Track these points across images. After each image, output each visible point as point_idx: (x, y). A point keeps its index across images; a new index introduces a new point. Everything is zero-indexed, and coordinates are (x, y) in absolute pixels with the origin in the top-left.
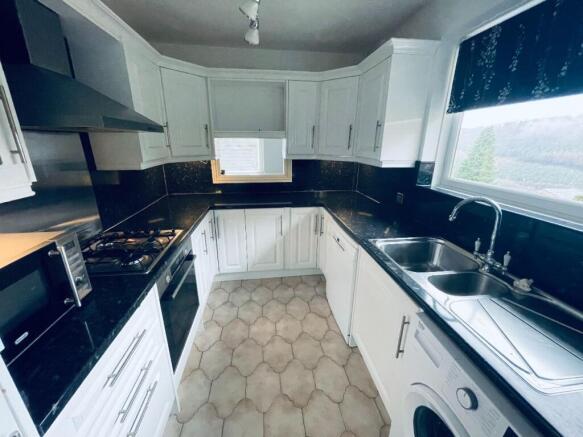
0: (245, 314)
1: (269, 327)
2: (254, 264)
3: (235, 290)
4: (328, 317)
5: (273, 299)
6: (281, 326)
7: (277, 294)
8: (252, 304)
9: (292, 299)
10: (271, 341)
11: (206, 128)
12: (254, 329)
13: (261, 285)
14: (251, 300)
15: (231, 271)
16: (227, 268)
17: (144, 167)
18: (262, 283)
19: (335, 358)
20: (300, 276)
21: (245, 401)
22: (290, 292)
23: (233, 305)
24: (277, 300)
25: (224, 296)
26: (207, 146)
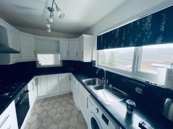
0: (46, 108)
1: (55, 111)
2: (50, 92)
3: (44, 101)
4: (73, 104)
5: (57, 102)
6: (58, 110)
7: (57, 100)
8: (49, 105)
9: (63, 101)
10: (56, 115)
11: (35, 51)
12: (50, 112)
14: (49, 104)
15: (42, 95)
16: (40, 95)
17: (10, 64)
18: (53, 98)
19: (75, 115)
20: (65, 94)
22: (62, 99)
23: (43, 106)
24: (58, 102)
25: (39, 104)
26: (35, 56)
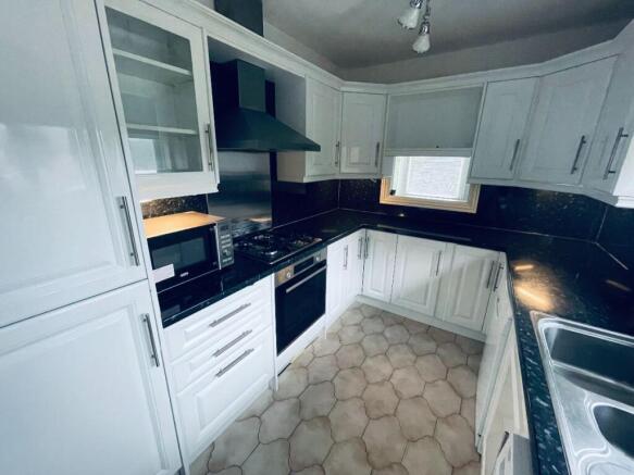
0: (369, 344)
1: (386, 369)
2: (398, 298)
3: (372, 317)
5: (407, 343)
6: (399, 375)
7: (412, 341)
8: (381, 338)
9: (430, 353)
10: (381, 384)
11: (378, 146)
12: (369, 362)
13: (401, 324)
14: (382, 334)
15: (373, 296)
16: (369, 292)
17: (306, 180)
18: (402, 322)
19: (447, 448)
20: (456, 335)
21: (325, 419)
22: (431, 346)
23: (362, 329)
24: (410, 346)
25: (358, 318)
26: (376, 164)
